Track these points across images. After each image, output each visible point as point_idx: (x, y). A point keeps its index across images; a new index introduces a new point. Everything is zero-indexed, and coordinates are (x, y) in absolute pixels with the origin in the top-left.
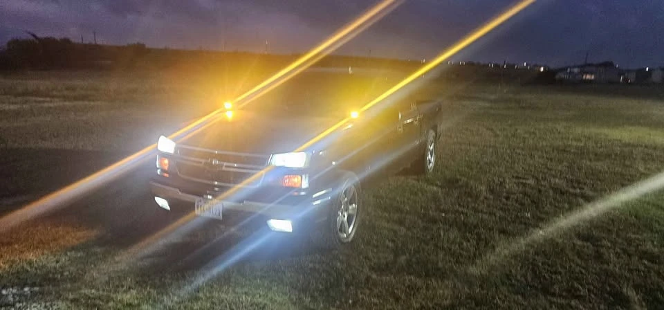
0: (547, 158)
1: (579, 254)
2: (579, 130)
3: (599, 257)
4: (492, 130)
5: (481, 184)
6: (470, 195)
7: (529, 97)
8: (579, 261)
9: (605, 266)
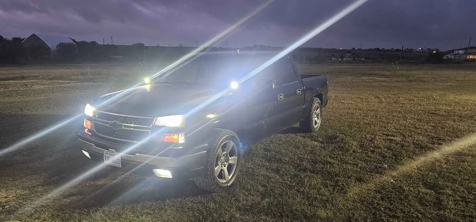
0: (418, 120)
1: (421, 201)
2: (452, 97)
3: (438, 204)
4: (378, 98)
5: (354, 140)
6: (342, 149)
7: (418, 72)
8: (419, 207)
9: (442, 212)
